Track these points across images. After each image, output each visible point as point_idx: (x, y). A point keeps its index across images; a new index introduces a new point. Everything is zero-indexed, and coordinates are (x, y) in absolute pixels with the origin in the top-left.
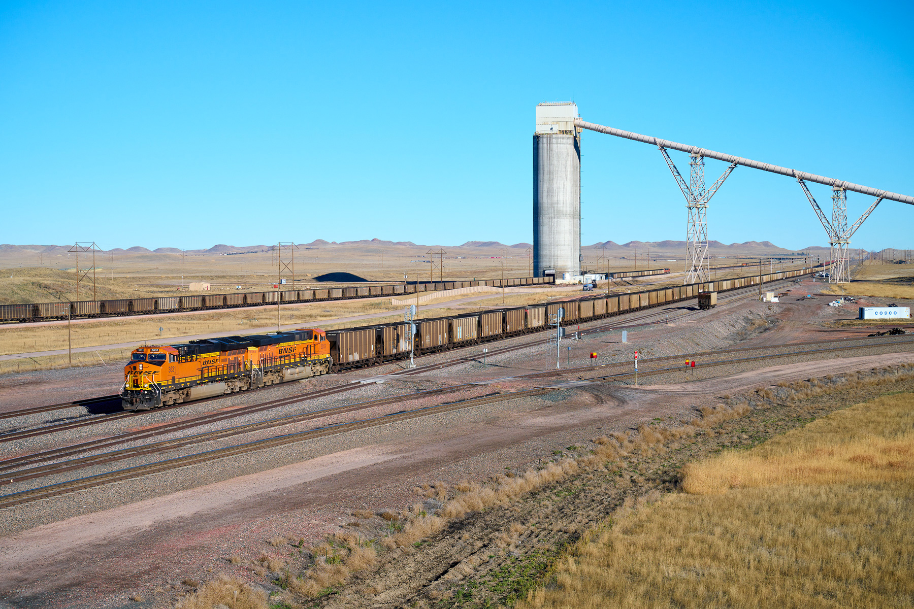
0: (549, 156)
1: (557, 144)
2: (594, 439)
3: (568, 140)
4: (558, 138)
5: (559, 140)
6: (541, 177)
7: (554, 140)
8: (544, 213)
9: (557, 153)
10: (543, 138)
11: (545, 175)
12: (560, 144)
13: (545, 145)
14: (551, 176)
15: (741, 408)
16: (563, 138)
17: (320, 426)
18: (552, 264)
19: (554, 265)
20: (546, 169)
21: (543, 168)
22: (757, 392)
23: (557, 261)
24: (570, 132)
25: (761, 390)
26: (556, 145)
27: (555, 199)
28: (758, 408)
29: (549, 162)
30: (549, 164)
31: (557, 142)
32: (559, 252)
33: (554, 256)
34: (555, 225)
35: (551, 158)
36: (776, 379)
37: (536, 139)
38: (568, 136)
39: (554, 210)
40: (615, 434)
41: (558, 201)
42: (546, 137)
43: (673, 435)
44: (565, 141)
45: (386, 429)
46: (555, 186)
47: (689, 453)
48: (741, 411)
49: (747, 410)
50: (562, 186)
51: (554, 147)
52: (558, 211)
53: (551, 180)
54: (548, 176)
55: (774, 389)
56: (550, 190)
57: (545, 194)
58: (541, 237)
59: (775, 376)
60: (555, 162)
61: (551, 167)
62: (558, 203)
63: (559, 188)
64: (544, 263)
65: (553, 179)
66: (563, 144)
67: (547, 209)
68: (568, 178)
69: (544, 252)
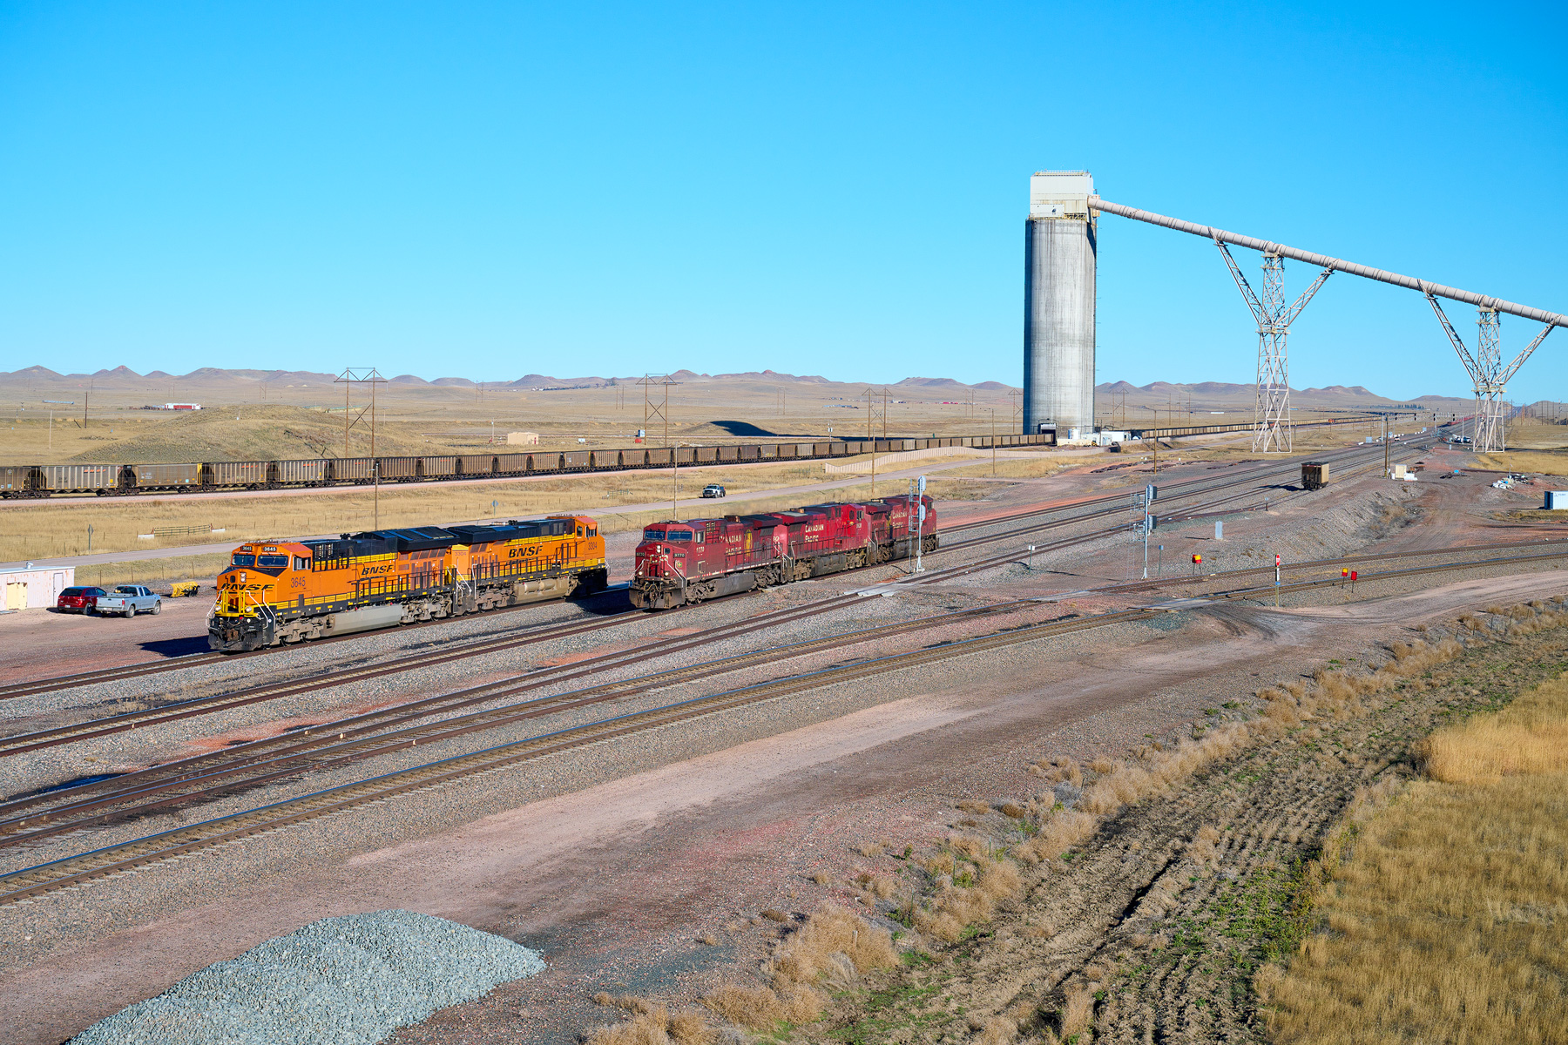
0: (1049, 252)
1: (1062, 233)
2: (1257, 692)
3: (1079, 228)
4: (1064, 225)
5: (1066, 227)
6: (1036, 282)
7: (1057, 227)
8: (1041, 338)
9: (1062, 247)
10: (1040, 224)
11: (1044, 280)
12: (1067, 233)
13: (1044, 235)
14: (1052, 282)
15: (1449, 646)
16: (1071, 225)
17: (832, 662)
18: (1052, 415)
19: (1055, 417)
20: (1045, 271)
21: (1042, 270)
22: (1461, 621)
23: (1060, 410)
24: (1081, 216)
25: (1468, 618)
26: (1061, 236)
27: (1058, 317)
28: (1469, 646)
29: (1049, 260)
30: (1049, 263)
31: (1062, 230)
32: (1063, 397)
33: (1055, 403)
34: (1058, 356)
35: (1052, 254)
36: (1480, 601)
37: (1031, 225)
38: (1079, 221)
39: (1056, 334)
40: (1288, 684)
41: (1062, 319)
42: (1045, 223)
43: (1367, 688)
44: (1074, 229)
45: (937, 669)
46: (1058, 297)
47: (1402, 717)
48: (1450, 651)
49: (1458, 650)
50: (1068, 298)
51: (1058, 237)
52: (1062, 335)
53: (1052, 288)
54: (1048, 281)
55: (1484, 617)
56: (1051, 304)
57: (1043, 308)
58: (1036, 374)
59: (1475, 596)
60: (1059, 261)
61: (1052, 268)
62: (1062, 323)
63: (1063, 300)
64: (1039, 413)
65: (1055, 286)
66: (1071, 233)
67: (1044, 332)
68: (1077, 285)
69: (1040, 396)
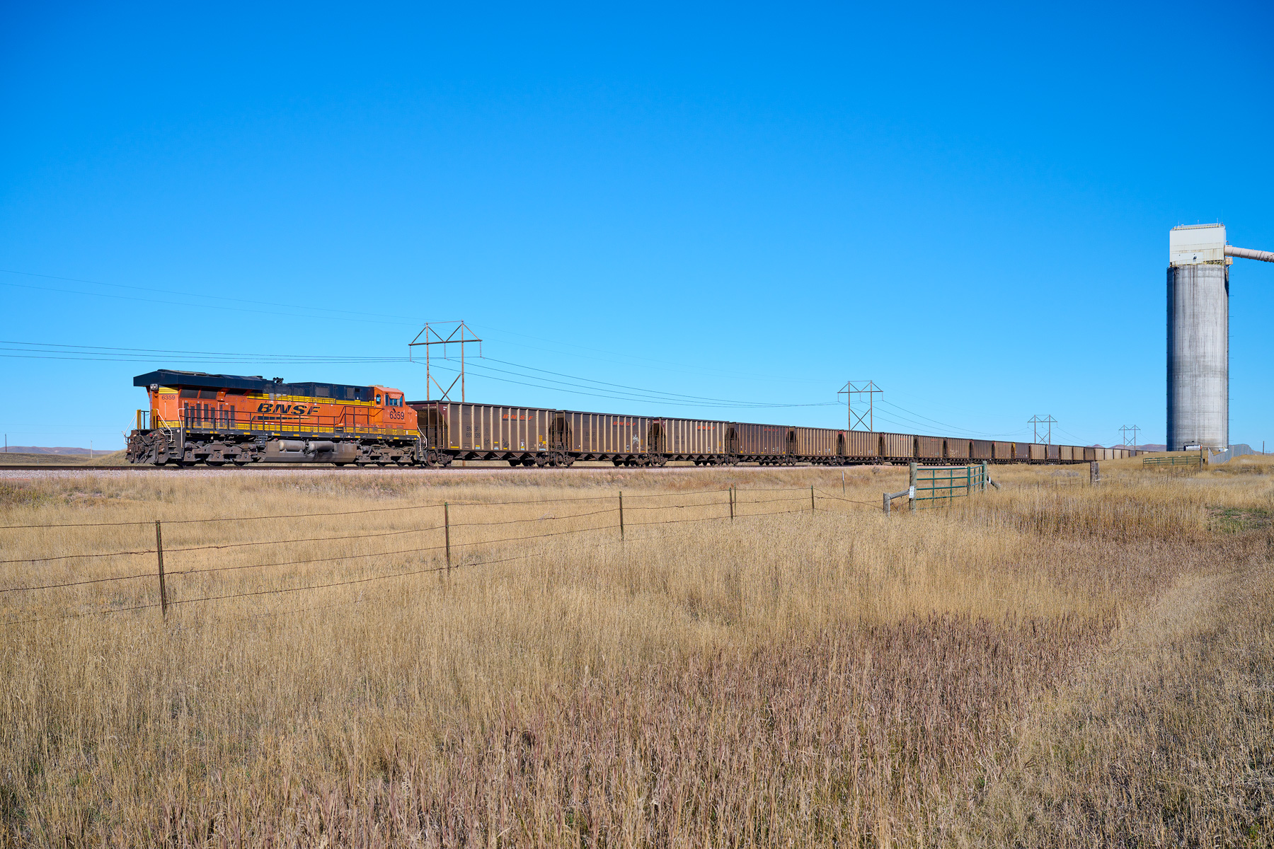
0: (1192, 294)
1: (1204, 276)
3: (1219, 272)
4: (1205, 269)
5: (1207, 272)
6: (1180, 321)
7: (1199, 272)
8: (1185, 370)
9: (1204, 289)
10: (1183, 269)
11: (1187, 319)
12: (1208, 277)
13: (1187, 280)
14: (1195, 320)
16: (1213, 269)
18: (1197, 438)
19: (1199, 439)
20: (1188, 311)
21: (1184, 310)
23: (1204, 434)
24: (1219, 262)
26: (1203, 279)
27: (1201, 351)
29: (1192, 301)
30: (1192, 303)
31: (1204, 274)
32: (1206, 421)
33: (1199, 427)
34: (1201, 385)
35: (1195, 296)
37: (1173, 272)
38: (1219, 266)
39: (1199, 366)
41: (1205, 353)
42: (1188, 269)
44: (1215, 273)
46: (1201, 333)
50: (1210, 334)
51: (1200, 281)
52: (1205, 367)
53: (1195, 326)
54: (1192, 320)
56: (1194, 340)
57: (1186, 344)
58: (1181, 402)
60: (1201, 301)
61: (1195, 308)
62: (1204, 356)
63: (1206, 336)
64: (1183, 436)
65: (1198, 323)
66: (1212, 277)
67: (1188, 364)
68: (1219, 323)
69: (1184, 421)
